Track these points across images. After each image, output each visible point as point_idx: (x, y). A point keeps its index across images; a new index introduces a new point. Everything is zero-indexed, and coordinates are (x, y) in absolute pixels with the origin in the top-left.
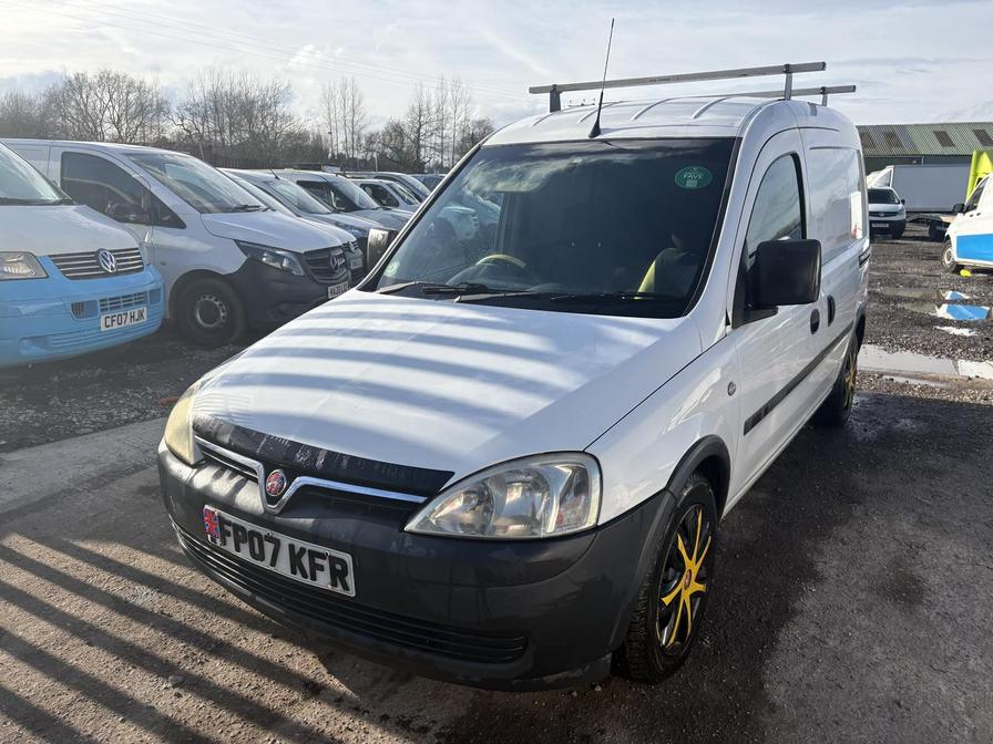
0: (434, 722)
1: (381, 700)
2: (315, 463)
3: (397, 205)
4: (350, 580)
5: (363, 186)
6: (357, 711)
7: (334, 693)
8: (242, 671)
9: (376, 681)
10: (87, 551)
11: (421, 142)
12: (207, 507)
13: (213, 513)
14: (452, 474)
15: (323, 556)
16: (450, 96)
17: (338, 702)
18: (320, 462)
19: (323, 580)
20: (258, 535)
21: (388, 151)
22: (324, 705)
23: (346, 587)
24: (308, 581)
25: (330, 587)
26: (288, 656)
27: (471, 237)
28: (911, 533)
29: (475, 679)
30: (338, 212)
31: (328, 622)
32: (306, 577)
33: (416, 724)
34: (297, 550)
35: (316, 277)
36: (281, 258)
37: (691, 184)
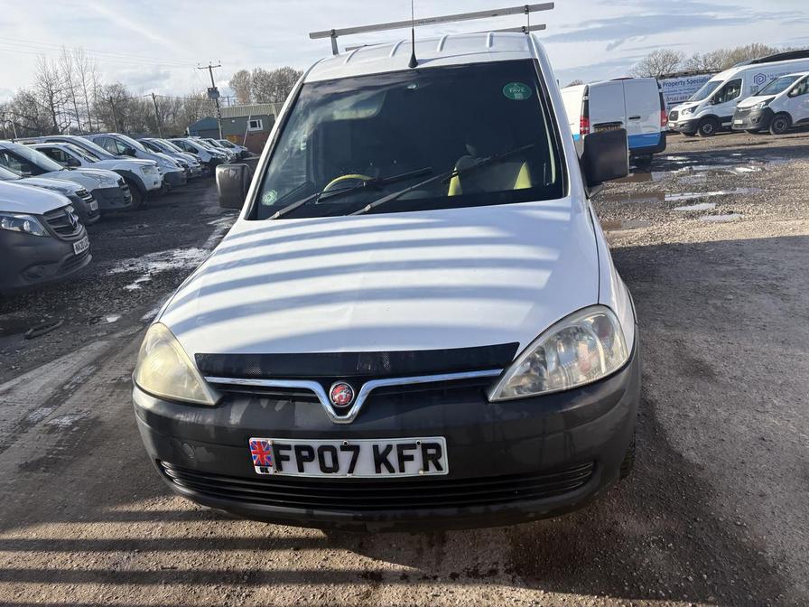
0: (496, 563)
1: (439, 563)
2: (383, 366)
3: (79, 164)
4: (444, 461)
5: (39, 150)
6: (425, 579)
7: (395, 574)
8: (295, 588)
9: (420, 551)
10: (17, 541)
11: (56, 110)
12: (252, 440)
13: (264, 443)
14: (517, 345)
15: (413, 446)
16: (74, 65)
17: (404, 578)
18: (387, 363)
19: (413, 469)
20: (332, 449)
21: (21, 120)
22: (396, 586)
23: (439, 468)
24: (397, 474)
25: (421, 473)
26: (324, 560)
27: (159, 186)
28: (669, 334)
29: (545, 512)
30: (28, 176)
31: (406, 508)
32: (394, 472)
33: (483, 570)
34: (381, 449)
35: (60, 235)
36: (23, 221)
37: (518, 96)
